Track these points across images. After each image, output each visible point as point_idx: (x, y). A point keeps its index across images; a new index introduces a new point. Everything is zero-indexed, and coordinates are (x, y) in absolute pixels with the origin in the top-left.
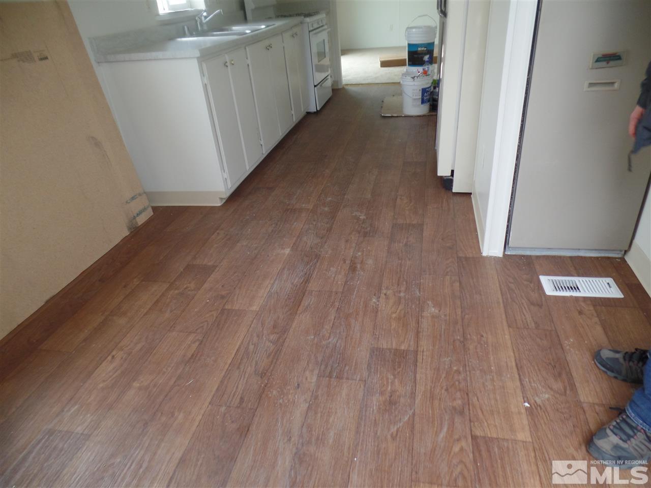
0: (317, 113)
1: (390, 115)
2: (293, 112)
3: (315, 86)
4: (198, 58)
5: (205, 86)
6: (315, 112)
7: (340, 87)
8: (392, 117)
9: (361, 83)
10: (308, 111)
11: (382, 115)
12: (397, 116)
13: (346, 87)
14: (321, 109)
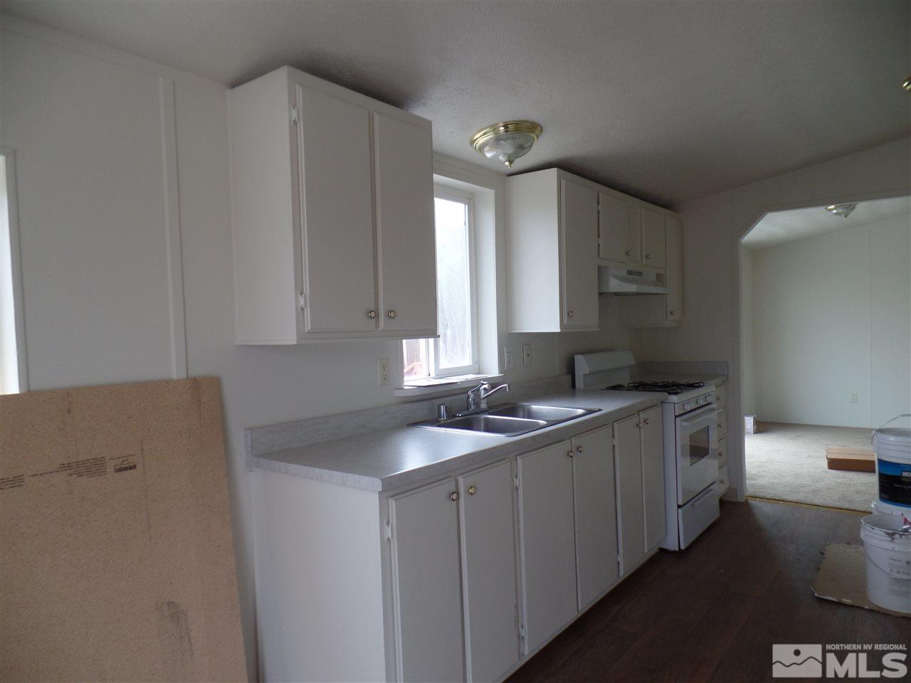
0: (679, 554)
1: (835, 600)
2: (620, 559)
3: (679, 507)
4: (379, 492)
5: (385, 543)
6: (675, 552)
7: (741, 499)
8: (839, 604)
9: (784, 497)
10: (663, 547)
11: (816, 595)
12: (851, 606)
13: (752, 502)
14: (689, 548)
